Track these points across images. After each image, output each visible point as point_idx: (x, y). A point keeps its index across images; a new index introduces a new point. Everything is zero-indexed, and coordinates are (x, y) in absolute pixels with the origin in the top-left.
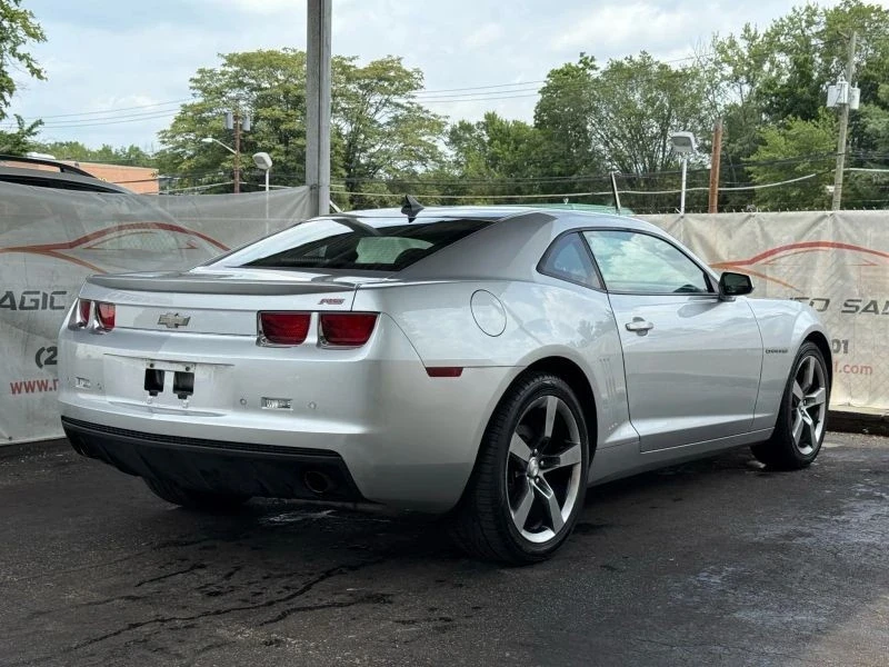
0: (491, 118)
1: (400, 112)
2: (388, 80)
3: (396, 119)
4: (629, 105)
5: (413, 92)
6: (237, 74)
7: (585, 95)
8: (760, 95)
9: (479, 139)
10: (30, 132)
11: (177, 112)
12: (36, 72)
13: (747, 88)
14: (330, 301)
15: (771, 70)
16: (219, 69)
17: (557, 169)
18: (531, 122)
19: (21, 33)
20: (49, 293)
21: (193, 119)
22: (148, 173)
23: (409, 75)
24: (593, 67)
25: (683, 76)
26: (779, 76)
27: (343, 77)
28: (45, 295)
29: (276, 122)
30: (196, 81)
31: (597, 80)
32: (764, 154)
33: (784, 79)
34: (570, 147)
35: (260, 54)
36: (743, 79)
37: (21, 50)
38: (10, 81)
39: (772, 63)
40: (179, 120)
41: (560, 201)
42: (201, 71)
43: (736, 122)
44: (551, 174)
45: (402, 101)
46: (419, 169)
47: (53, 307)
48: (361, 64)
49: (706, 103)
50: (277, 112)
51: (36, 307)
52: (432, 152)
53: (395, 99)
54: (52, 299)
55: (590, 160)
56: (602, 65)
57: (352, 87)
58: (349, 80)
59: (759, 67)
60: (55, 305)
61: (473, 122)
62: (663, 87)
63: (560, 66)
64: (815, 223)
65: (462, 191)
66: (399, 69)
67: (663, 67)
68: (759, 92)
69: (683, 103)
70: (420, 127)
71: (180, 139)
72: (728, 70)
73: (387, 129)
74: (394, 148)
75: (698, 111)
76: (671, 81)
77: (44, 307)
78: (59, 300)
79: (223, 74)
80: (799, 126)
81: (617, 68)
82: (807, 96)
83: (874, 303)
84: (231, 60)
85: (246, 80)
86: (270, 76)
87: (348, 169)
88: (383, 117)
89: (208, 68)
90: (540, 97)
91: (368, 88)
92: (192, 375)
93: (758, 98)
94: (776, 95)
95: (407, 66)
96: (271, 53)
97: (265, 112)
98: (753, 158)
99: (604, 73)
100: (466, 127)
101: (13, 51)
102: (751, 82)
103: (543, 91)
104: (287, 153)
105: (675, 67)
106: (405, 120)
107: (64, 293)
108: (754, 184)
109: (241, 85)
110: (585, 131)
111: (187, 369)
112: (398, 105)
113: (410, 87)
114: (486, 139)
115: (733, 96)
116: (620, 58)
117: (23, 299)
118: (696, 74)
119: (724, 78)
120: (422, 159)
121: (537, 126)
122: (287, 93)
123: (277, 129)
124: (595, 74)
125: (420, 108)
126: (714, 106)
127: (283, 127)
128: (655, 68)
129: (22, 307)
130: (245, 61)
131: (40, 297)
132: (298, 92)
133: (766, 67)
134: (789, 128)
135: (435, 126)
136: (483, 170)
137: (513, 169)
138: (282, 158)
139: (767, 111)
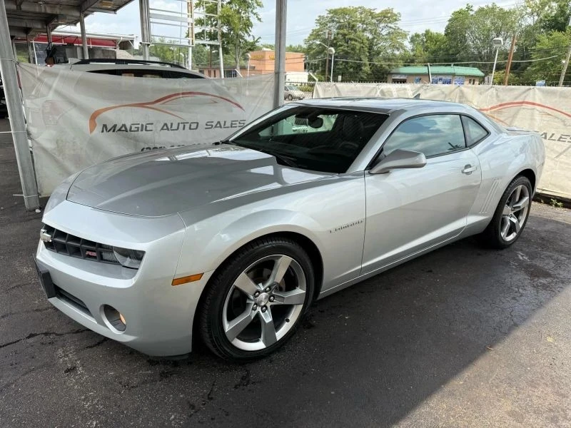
0: (427, 32)
1: (391, 30)
2: (387, 17)
3: (389, 33)
4: (484, 25)
5: (397, 22)
6: (332, 17)
7: (467, 21)
8: (541, 21)
9: (422, 40)
10: (257, 41)
11: (311, 32)
12: (259, 19)
13: (536, 18)
15: (548, 10)
16: (326, 15)
17: (451, 52)
18: (443, 33)
19: (255, 5)
20: (144, 124)
21: (316, 35)
22: (299, 55)
23: (396, 15)
24: (471, 10)
25: (509, 13)
26: (551, 12)
27: (370, 17)
28: (142, 125)
29: (344, 35)
30: (318, 20)
31: (472, 15)
32: (538, 46)
33: (553, 14)
34: (458, 43)
35: (340, 9)
36: (535, 14)
37: (254, 11)
38: (251, 23)
39: (549, 7)
40: (311, 35)
41: (450, 65)
42: (320, 16)
43: (528, 33)
44: (448, 55)
45: (392, 26)
46: (397, 53)
47: (146, 130)
48: (378, 12)
49: (517, 24)
50: (345, 31)
51: (138, 131)
52: (401, 46)
53: (390, 25)
54: (146, 127)
55: (466, 48)
56: (476, 8)
57: (374, 21)
58: (372, 18)
59: (543, 9)
60: (148, 129)
61: (420, 34)
62: (499, 18)
63: (458, 10)
64: (524, 92)
65: (412, 61)
66: (392, 13)
67: (501, 9)
68: (541, 20)
69: (507, 25)
70: (398, 36)
71: (311, 42)
72: (529, 10)
73: (386, 37)
74: (387, 45)
75: (514, 28)
76: (504, 15)
77: (142, 130)
78: (149, 127)
79: (327, 17)
80: (556, 34)
81: (481, 10)
82: (563, 21)
83: (545, 134)
84: (330, 12)
85: (335, 19)
86: (344, 18)
87: (369, 53)
88: (384, 32)
89: (322, 15)
90: (448, 23)
91: (380, 21)
93: (540, 22)
94: (548, 21)
95: (395, 11)
96: (344, 8)
97: (341, 31)
98: (533, 48)
99: (476, 12)
100: (417, 36)
101: (252, 11)
102: (538, 15)
103: (449, 21)
104: (348, 47)
105: (506, 9)
106: (392, 33)
107: (152, 124)
108: (532, 59)
109: (333, 21)
110: (465, 36)
112: (390, 27)
113: (396, 20)
114: (425, 40)
115: (530, 21)
116: (483, 6)
117: (131, 128)
118: (514, 12)
119: (527, 13)
120: (398, 49)
121: (446, 35)
122: (349, 24)
123: (345, 38)
124: (471, 13)
125: (398, 28)
126: (520, 26)
127: (347, 37)
128: (498, 10)
129: (131, 130)
130: (335, 12)
131: (140, 126)
132: (354, 23)
133: (547, 8)
134: (551, 35)
135: (404, 36)
136: (422, 53)
137: (433, 52)
138: (346, 49)
139: (543, 28)
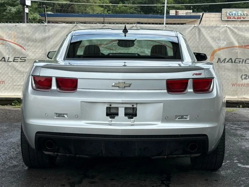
14: (196, 74)
92: (136, 108)
111: (133, 106)
